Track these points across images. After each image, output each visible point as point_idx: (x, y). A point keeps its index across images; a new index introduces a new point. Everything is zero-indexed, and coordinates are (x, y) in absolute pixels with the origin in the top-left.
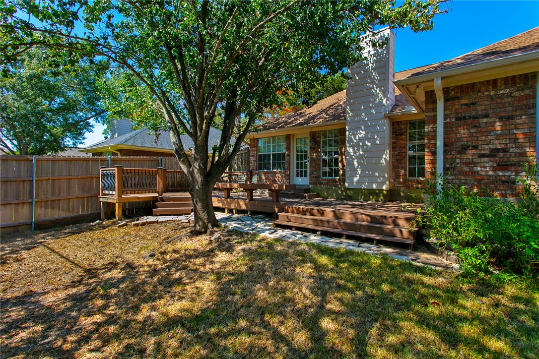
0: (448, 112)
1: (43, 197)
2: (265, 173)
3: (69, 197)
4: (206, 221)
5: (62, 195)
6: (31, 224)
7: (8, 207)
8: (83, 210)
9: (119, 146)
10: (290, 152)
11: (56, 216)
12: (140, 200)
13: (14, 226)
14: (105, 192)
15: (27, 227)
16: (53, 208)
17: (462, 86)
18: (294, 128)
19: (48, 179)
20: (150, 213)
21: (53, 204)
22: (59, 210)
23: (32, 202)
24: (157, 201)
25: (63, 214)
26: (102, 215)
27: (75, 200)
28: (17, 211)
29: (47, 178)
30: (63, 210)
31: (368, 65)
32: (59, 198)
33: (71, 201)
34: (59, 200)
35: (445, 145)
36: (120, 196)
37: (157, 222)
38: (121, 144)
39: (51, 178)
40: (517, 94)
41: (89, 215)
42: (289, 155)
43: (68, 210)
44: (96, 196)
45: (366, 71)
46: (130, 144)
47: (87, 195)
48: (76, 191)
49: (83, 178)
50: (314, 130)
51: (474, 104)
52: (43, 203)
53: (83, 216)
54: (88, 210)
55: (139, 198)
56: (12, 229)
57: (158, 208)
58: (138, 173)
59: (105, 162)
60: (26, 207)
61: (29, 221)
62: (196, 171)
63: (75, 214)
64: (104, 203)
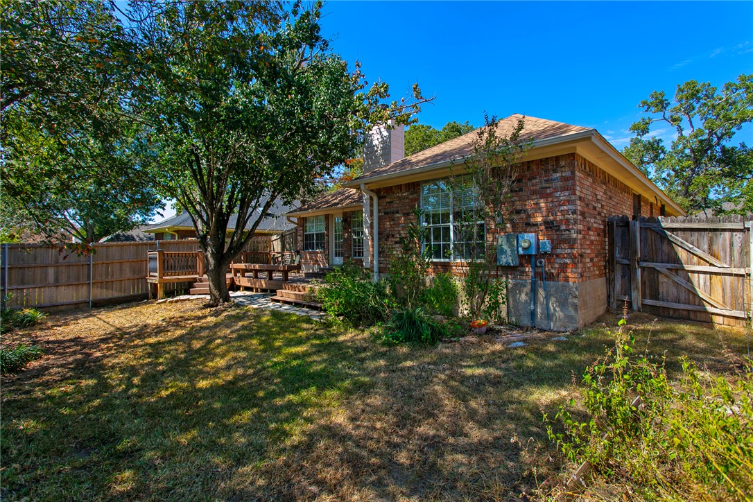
0: (380, 208)
1: (99, 279)
2: (310, 253)
3: (121, 279)
4: (218, 297)
5: (115, 277)
6: (89, 303)
7: (71, 287)
8: (134, 291)
9: (175, 227)
10: (328, 232)
11: (110, 296)
12: (180, 281)
13: (75, 304)
14: (152, 274)
15: (86, 304)
16: (107, 289)
17: (386, 188)
18: (327, 209)
19: (103, 263)
20: (187, 293)
21: (107, 285)
22: (112, 290)
23: (89, 284)
24: (196, 282)
25: (116, 294)
26: (150, 295)
27: (126, 281)
28: (77, 291)
29: (101, 262)
30: (116, 290)
31: (377, 151)
32: (112, 280)
33: (123, 282)
34: (113, 281)
35: (379, 234)
36: (161, 277)
37: (189, 300)
38: (177, 226)
39: (106, 262)
40: (410, 196)
41: (139, 296)
42: (328, 236)
43: (120, 290)
44: (144, 278)
45: (376, 157)
46: (186, 224)
47: (136, 277)
48: (128, 274)
49: (133, 262)
50: (346, 210)
51: (392, 202)
52: (99, 285)
53: (134, 296)
54: (138, 291)
55: (179, 279)
56: (74, 306)
57: (195, 287)
58: (178, 256)
59: (154, 246)
60: (85, 288)
61: (87, 300)
62: (209, 255)
63: (127, 294)
64: (151, 283)
